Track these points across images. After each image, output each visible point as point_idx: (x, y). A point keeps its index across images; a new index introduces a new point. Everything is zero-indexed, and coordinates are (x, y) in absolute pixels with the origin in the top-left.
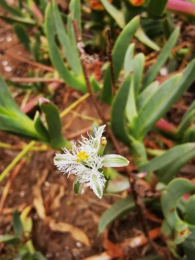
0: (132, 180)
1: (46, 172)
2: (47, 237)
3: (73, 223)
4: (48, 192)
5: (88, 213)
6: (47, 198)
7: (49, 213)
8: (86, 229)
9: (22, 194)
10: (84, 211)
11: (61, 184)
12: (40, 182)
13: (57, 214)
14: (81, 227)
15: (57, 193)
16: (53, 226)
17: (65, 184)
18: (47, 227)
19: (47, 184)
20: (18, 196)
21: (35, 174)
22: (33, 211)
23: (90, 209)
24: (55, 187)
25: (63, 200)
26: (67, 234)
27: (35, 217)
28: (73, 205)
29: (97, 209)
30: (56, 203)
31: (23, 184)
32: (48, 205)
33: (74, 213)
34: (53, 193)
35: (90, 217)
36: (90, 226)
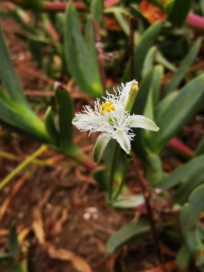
0: (147, 194)
1: (48, 193)
2: (45, 265)
3: (75, 251)
4: (49, 215)
5: (93, 240)
6: (48, 221)
7: (49, 238)
8: (89, 258)
9: (21, 215)
10: (88, 237)
11: (64, 207)
12: (41, 203)
13: (57, 240)
14: (83, 256)
15: (60, 216)
16: (52, 252)
17: (69, 206)
18: (46, 254)
19: (49, 206)
20: (16, 218)
21: (37, 194)
22: (31, 235)
23: (96, 236)
24: (57, 209)
25: (65, 224)
26: (68, 263)
27: (34, 241)
28: (76, 231)
29: (104, 237)
30: (58, 227)
31: (23, 203)
32: (48, 229)
33: (77, 240)
34: (54, 216)
35: (95, 245)
36: (94, 256)
